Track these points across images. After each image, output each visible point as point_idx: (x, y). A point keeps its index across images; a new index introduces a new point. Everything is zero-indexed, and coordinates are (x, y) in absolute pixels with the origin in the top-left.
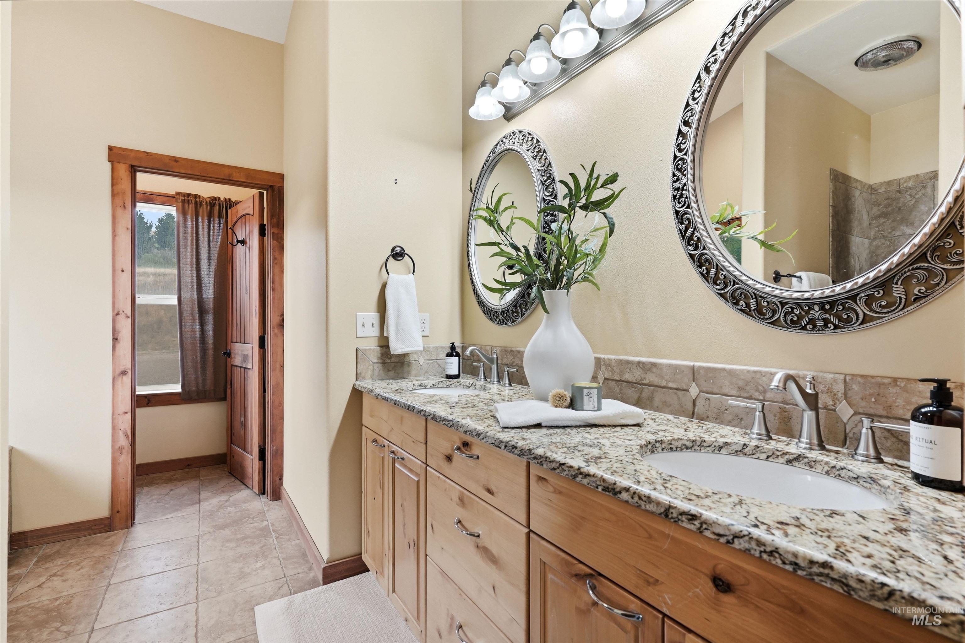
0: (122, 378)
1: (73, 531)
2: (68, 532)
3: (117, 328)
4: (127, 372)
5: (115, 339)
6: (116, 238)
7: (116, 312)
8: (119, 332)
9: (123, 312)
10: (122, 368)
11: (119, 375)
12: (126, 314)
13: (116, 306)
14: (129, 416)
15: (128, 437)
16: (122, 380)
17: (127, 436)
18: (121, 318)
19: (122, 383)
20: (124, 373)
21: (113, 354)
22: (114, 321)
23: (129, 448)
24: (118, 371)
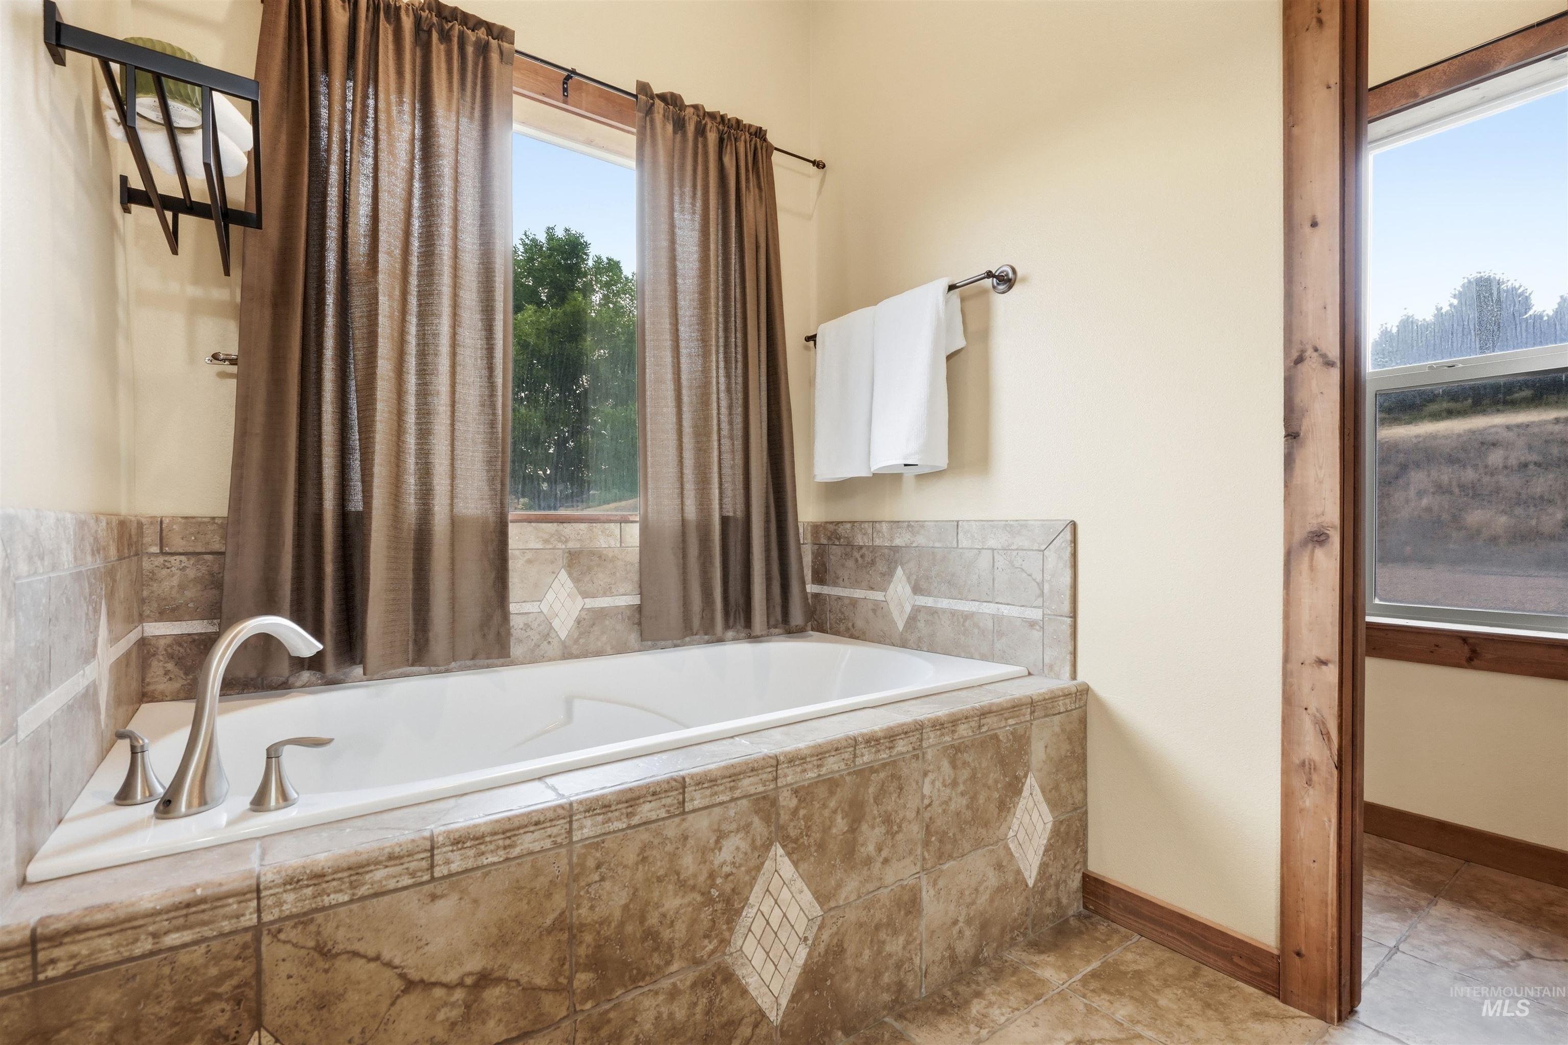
0: (1313, 552)
1: (1191, 938)
2: (1182, 934)
3: (1297, 400)
4: (1328, 536)
5: (1292, 435)
6: (1296, 130)
7: (1295, 355)
8: (1304, 411)
9: (1316, 350)
10: (1312, 524)
11: (1304, 543)
12: (1324, 356)
13: (1297, 337)
14: (1331, 674)
15: (1329, 739)
16: (1312, 559)
17: (1325, 734)
18: (1311, 366)
19: (1312, 568)
20: (1318, 538)
21: (1286, 482)
22: (1290, 384)
23: (1331, 775)
24: (1299, 534)
